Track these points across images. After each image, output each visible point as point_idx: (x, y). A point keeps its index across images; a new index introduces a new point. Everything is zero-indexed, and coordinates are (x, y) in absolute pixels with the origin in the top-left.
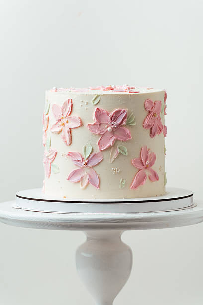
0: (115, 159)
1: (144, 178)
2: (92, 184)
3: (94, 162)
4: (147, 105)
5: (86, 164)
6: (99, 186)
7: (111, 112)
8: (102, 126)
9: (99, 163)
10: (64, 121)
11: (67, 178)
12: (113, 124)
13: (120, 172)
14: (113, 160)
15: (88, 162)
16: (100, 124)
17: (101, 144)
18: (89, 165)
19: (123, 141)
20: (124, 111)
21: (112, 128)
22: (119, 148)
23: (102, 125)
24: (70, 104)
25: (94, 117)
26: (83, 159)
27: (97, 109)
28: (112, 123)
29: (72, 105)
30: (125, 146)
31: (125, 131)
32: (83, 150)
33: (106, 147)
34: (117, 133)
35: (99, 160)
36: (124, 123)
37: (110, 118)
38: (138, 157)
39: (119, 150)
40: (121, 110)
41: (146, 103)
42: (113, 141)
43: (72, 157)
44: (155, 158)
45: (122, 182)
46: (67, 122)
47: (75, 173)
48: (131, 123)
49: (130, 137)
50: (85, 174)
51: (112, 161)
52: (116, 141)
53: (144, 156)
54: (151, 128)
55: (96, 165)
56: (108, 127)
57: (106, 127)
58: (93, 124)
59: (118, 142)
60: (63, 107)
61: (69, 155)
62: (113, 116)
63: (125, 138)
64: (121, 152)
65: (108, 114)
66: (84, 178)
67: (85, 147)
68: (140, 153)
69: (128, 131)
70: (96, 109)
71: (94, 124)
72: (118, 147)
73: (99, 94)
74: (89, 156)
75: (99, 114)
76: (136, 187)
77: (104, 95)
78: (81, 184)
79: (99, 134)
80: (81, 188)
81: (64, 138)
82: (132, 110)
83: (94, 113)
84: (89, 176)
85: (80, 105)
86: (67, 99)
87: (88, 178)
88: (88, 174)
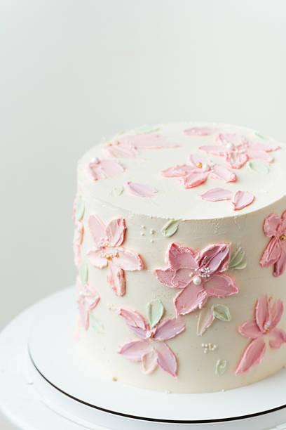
0: (206, 329)
1: (261, 349)
2: (165, 370)
3: (169, 333)
4: (268, 229)
5: (153, 336)
6: (177, 373)
7: (199, 250)
8: (182, 275)
9: (177, 336)
10: (111, 252)
11: (119, 350)
12: (202, 273)
13: (216, 350)
14: (203, 330)
15: (157, 332)
16: (178, 271)
17: (180, 303)
18: (159, 338)
19: (221, 297)
20: (224, 249)
21: (200, 277)
22: (215, 309)
23: (182, 273)
24: (122, 228)
25: (166, 259)
26: (147, 326)
27: (173, 245)
28: (202, 270)
29: (125, 231)
30: (226, 305)
31: (225, 282)
32: (147, 310)
33: (190, 310)
34: (210, 285)
35: (177, 330)
36: (224, 269)
37: (197, 262)
38: (249, 318)
39: (214, 314)
40: (218, 247)
41: (267, 224)
42: (203, 301)
43: (126, 318)
44: (281, 309)
45: (221, 364)
46: (117, 256)
47: (132, 346)
48: (238, 266)
49: (235, 290)
50: (152, 350)
51: (201, 333)
52: (209, 299)
53: (261, 316)
54: (275, 264)
55: (172, 338)
56: (193, 276)
57: (190, 275)
58: (165, 269)
59: (213, 300)
60: (108, 228)
61: (121, 314)
62: (203, 258)
63: (226, 292)
64: (219, 317)
65: (194, 254)
66: (150, 356)
67: (151, 306)
68: (252, 312)
69: (231, 283)
70: (170, 245)
71: (168, 271)
72: (213, 307)
73: (176, 219)
74: (159, 322)
75: (175, 254)
76: (246, 369)
77: (186, 221)
78: (145, 366)
79: (177, 288)
80: (144, 372)
81: (112, 282)
82: (239, 243)
83: (167, 253)
84: (160, 355)
85: (142, 234)
86: (117, 218)
87: (156, 358)
88: (157, 351)
